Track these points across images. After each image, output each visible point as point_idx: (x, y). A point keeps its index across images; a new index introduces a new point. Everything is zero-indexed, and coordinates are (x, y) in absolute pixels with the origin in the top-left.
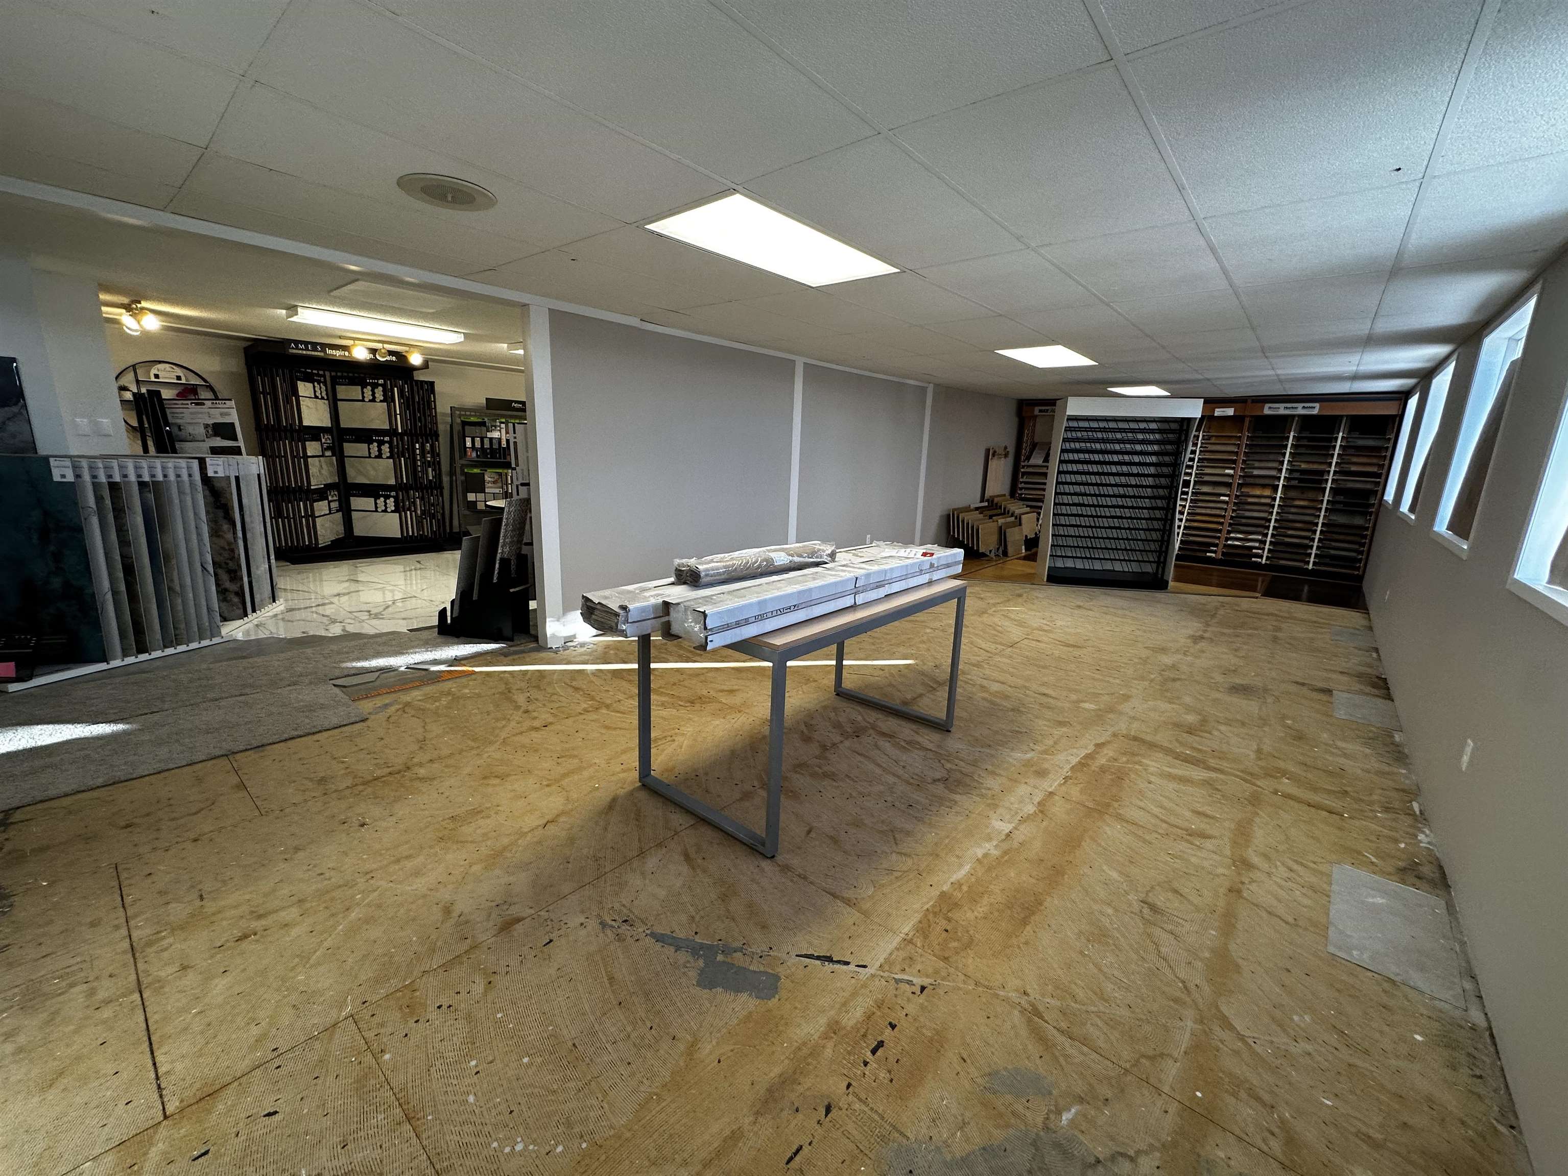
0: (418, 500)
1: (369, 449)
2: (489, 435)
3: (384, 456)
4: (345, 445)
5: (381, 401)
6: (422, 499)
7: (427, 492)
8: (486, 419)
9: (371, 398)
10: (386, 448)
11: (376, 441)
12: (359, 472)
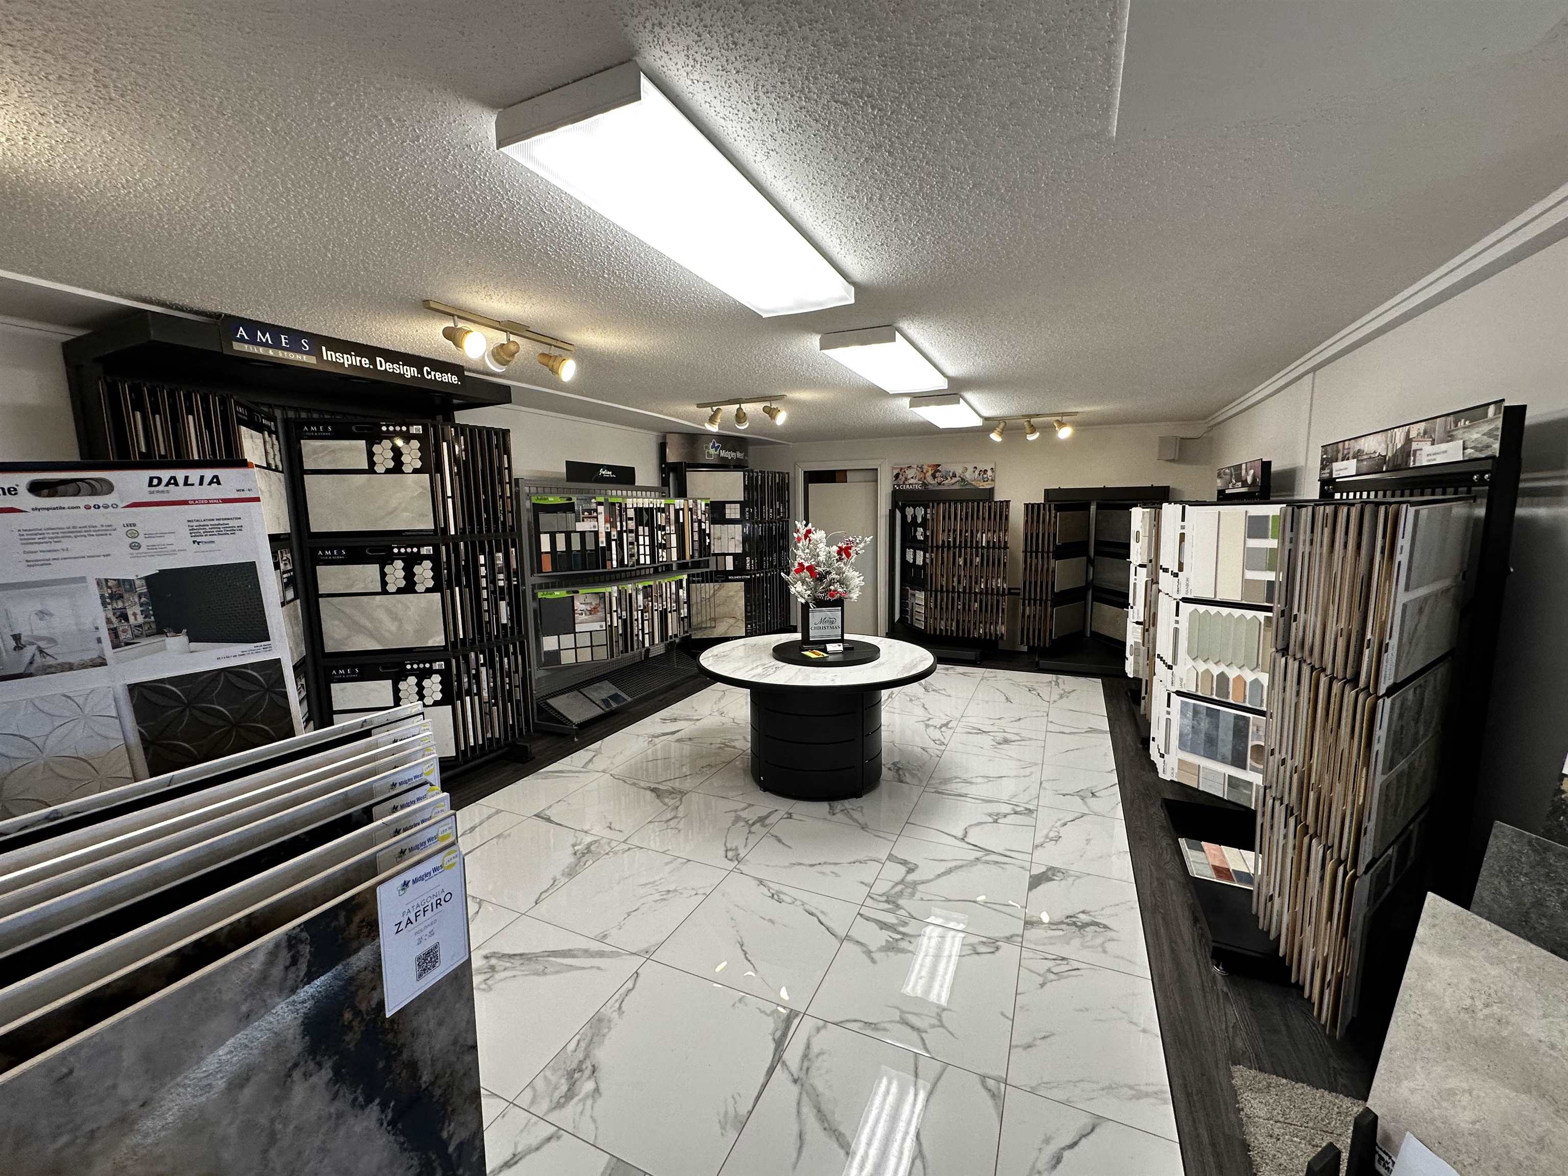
0: (483, 670)
1: (383, 575)
2: (581, 526)
3: (419, 588)
4: (320, 570)
5: (415, 471)
6: (490, 664)
7: (499, 651)
8: (574, 500)
9: (391, 464)
10: (424, 572)
11: (399, 556)
12: (359, 629)
